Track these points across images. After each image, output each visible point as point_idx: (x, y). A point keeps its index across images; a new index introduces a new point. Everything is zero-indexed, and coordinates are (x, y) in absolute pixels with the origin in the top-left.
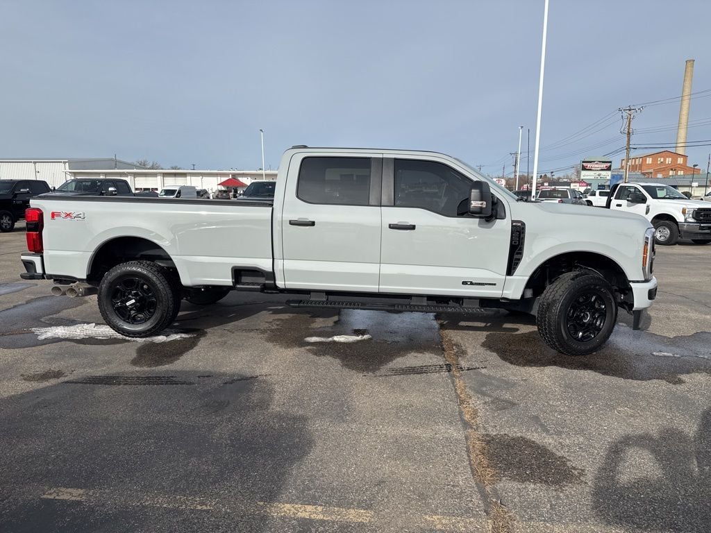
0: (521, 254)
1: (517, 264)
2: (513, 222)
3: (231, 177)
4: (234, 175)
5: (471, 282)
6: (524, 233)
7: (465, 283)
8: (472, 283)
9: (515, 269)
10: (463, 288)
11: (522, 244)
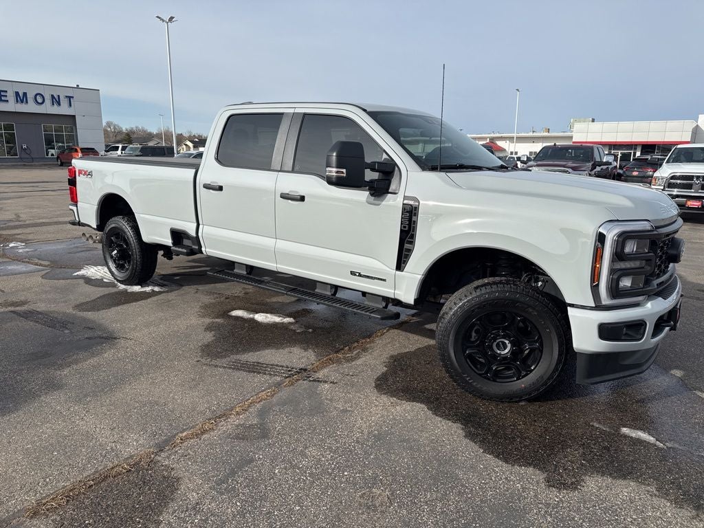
0: (412, 243)
1: (408, 257)
2: (405, 198)
3: (488, 141)
4: (492, 140)
5: (359, 273)
6: (416, 214)
7: (353, 273)
8: (360, 275)
9: (405, 263)
10: (351, 280)
11: (414, 229)
